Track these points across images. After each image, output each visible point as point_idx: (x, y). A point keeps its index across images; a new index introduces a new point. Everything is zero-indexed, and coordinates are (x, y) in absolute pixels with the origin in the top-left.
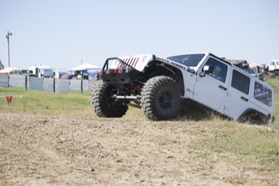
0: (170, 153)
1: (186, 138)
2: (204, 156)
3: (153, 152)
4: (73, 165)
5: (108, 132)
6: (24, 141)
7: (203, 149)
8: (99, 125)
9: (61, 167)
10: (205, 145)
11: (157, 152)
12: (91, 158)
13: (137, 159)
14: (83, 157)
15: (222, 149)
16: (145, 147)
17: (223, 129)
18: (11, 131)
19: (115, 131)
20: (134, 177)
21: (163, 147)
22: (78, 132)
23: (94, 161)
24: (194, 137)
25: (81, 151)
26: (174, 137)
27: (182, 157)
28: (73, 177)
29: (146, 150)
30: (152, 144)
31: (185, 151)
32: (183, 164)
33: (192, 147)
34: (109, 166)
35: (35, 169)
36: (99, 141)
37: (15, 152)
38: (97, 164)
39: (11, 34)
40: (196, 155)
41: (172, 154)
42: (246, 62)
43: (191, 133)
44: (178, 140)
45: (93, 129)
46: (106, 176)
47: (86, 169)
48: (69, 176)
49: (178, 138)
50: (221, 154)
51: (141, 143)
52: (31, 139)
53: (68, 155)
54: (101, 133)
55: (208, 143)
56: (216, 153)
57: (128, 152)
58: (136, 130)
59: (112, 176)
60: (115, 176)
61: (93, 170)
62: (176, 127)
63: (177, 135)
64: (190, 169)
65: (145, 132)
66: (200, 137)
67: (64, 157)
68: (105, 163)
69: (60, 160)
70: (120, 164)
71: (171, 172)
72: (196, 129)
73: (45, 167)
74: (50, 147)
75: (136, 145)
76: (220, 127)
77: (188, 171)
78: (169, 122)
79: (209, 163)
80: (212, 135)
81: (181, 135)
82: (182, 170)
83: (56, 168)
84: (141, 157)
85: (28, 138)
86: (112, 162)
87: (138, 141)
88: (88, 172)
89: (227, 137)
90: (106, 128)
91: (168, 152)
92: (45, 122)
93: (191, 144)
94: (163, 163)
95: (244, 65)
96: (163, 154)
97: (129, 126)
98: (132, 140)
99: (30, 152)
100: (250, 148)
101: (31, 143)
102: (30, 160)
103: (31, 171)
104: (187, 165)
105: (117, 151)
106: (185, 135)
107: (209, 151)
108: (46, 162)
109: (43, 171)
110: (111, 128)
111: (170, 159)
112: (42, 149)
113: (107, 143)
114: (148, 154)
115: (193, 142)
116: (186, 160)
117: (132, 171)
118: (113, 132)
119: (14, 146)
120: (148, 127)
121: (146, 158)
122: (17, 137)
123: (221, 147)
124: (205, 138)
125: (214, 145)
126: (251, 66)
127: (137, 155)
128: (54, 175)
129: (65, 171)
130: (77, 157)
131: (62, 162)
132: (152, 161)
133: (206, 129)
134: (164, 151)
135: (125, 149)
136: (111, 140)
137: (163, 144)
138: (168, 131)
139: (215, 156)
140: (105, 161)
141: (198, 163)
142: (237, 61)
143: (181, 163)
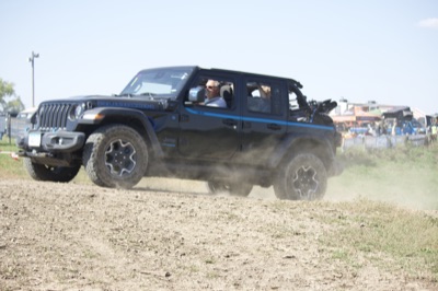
0: (289, 251)
1: (314, 227)
2: (344, 256)
3: (263, 249)
4: (136, 266)
5: (192, 215)
6: (59, 226)
7: (340, 246)
8: (177, 204)
9: (118, 269)
10: (345, 240)
11: (268, 249)
12: (164, 256)
13: (237, 258)
14: (153, 253)
15: (371, 247)
16: (250, 241)
17: (373, 215)
18: (38, 210)
19: (202, 214)
20: (232, 287)
21: (279, 240)
22: (144, 214)
23: (169, 260)
24: (327, 227)
25: (149, 244)
26: (295, 226)
27: (308, 258)
28: (136, 285)
29: (251, 244)
30: (261, 236)
31: (313, 249)
32: (310, 268)
33: (324, 242)
34: (193, 269)
35: (77, 271)
36: (177, 229)
37: (44, 243)
38: (174, 266)
39: (38, 56)
40: (331, 254)
41: (293, 253)
42: (408, 109)
43: (323, 219)
44: (302, 231)
45: (169, 209)
46: (189, 284)
47: (156, 273)
48: (130, 283)
49: (302, 227)
50: (370, 255)
51: (244, 234)
52: (70, 224)
53: (129, 250)
54: (180, 217)
55: (349, 236)
56: (362, 253)
57: (223, 248)
58: (236, 213)
59: (198, 285)
60: (203, 285)
61: (167, 275)
62: (298, 209)
63: (300, 222)
64: (320, 277)
65: (250, 217)
66: (336, 227)
67: (122, 254)
68: (186, 264)
69: (115, 257)
70: (211, 266)
71: (292, 281)
72: (331, 214)
73: (92, 268)
74: (101, 237)
75: (235, 237)
76: (368, 211)
77: (318, 281)
78: (287, 201)
79: (351, 268)
80: (355, 225)
81: (307, 222)
82: (309, 278)
83: (109, 270)
84: (244, 257)
85: (65, 221)
86: (198, 263)
87: (239, 231)
88: (159, 278)
89: (379, 228)
90: (190, 209)
91: (287, 250)
92: (93, 196)
93: (322, 238)
94: (279, 267)
95: (405, 114)
96: (278, 253)
97: (224, 206)
98: (230, 228)
99: (68, 244)
100: (416, 245)
101: (70, 229)
102: (69, 256)
103: (70, 274)
104: (316, 270)
105: (206, 246)
106: (314, 223)
107: (351, 249)
108: (93, 259)
109: (88, 275)
110: (196, 208)
111: (289, 261)
112: (87, 239)
113: (190, 232)
114: (254, 252)
115: (325, 233)
116: (315, 262)
117: (230, 277)
118: (199, 216)
119: (43, 234)
120: (255, 208)
121: (251, 258)
122: (47, 219)
123: (370, 244)
124: (345, 228)
125: (359, 240)
126: (416, 116)
127: (238, 252)
128: (106, 281)
129: (123, 275)
130: (143, 253)
131: (119, 261)
132: (262, 263)
133: (346, 213)
134: (281, 247)
135: (218, 242)
136: (196, 228)
137: (278, 237)
138: (287, 217)
139: (361, 258)
140: (187, 262)
141: (333, 267)
142: (394, 107)
143: (307, 266)
